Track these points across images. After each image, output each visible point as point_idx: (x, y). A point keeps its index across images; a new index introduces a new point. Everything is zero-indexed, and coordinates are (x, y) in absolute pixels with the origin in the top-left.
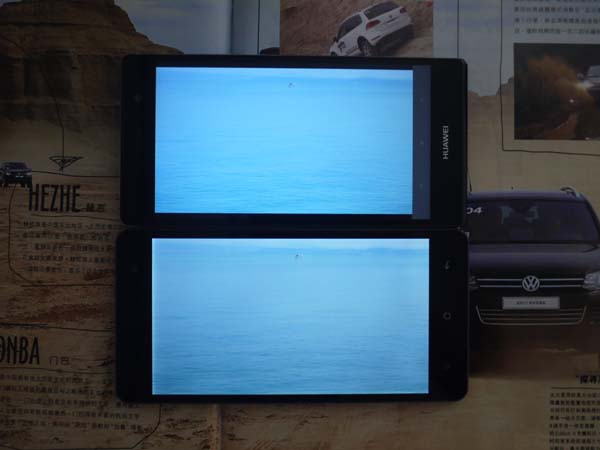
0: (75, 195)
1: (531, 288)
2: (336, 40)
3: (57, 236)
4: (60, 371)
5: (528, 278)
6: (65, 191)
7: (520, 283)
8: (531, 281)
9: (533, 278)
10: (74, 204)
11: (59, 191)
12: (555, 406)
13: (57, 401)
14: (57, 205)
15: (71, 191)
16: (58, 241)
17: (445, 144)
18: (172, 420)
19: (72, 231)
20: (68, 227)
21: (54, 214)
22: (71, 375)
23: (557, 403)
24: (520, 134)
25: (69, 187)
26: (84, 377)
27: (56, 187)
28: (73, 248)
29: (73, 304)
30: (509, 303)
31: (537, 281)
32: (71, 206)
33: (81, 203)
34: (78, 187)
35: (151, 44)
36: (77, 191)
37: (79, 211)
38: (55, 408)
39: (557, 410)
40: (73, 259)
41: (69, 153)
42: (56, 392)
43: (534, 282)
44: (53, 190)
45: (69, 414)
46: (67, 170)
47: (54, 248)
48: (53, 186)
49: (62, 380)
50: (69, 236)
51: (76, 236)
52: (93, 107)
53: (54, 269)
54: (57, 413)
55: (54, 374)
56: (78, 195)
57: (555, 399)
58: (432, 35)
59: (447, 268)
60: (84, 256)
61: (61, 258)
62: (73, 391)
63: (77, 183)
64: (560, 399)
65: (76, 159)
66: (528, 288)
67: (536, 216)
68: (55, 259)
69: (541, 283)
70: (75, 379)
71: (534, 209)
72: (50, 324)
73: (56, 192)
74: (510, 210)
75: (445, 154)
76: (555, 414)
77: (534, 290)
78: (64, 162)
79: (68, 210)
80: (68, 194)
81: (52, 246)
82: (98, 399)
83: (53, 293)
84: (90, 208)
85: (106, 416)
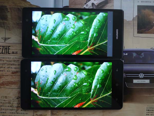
0: (9, 49)
1: (141, 77)
2: (85, 4)
3: (4, 61)
4: (4, 100)
5: (141, 74)
6: (6, 48)
7: (138, 75)
8: (141, 75)
9: (142, 74)
10: (8, 51)
11: (4, 47)
12: (148, 111)
13: (4, 109)
14: (4, 52)
15: (8, 48)
16: (4, 62)
17: (117, 35)
18: (37, 115)
19: (8, 59)
20: (7, 58)
21: (3, 54)
22: (8, 102)
23: (148, 110)
24: (139, 32)
25: (7, 47)
26: (11, 102)
27: (3, 47)
28: (8, 64)
29: (8, 81)
30: (135, 81)
31: (143, 75)
32: (7, 52)
33: (10, 51)
34: (10, 46)
35: (31, 5)
36: (9, 48)
37: (10, 54)
38: (3, 111)
39: (148, 112)
40: (8, 68)
41: (7, 37)
42: (3, 106)
43: (142, 75)
44: (2, 47)
45: (7, 113)
46: (6, 42)
47: (3, 64)
48: (2, 46)
49: (5, 103)
50: (7, 61)
51: (9, 61)
52: (14, 23)
53: (3, 70)
54: (4, 113)
55: (3, 101)
56: (10, 49)
57: (148, 109)
58: (113, 3)
59: (117, 71)
60: (11, 67)
61: (5, 67)
62: (8, 106)
63: (9, 45)
64: (149, 109)
65: (9, 38)
66: (140, 77)
67: (143, 56)
68: (3, 68)
69: (144, 75)
70: (9, 103)
71: (143, 54)
72: (1, 87)
73: (3, 48)
74: (136, 54)
75: (117, 37)
76: (148, 114)
77: (142, 77)
78: (5, 39)
79: (7, 53)
80: (7, 49)
81: (2, 64)
82: (15, 108)
83: (3, 78)
84: (13, 53)
85: (18, 113)
